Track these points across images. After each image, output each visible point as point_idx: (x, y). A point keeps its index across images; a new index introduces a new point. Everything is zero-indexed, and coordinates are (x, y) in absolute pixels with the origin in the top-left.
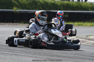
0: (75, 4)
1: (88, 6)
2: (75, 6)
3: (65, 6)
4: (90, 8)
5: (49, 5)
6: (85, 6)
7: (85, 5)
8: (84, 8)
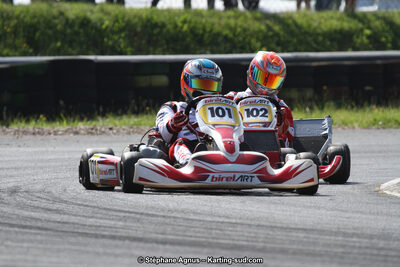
0: (184, 22)
1: (245, 30)
2: (185, 27)
3: (139, 29)
4: (258, 40)
5: (59, 27)
6: (233, 30)
7: (232, 22)
8: (226, 38)
